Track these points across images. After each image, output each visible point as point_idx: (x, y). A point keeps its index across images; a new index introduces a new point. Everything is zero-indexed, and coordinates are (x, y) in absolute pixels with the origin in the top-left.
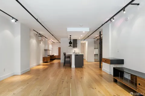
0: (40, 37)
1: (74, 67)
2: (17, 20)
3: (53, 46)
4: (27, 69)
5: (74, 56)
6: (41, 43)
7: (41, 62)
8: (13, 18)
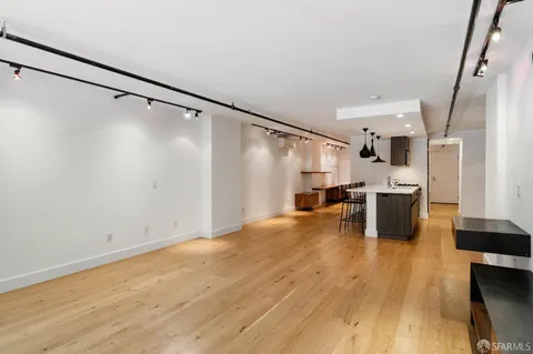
0: (282, 139)
1: (376, 236)
2: (200, 112)
3: (339, 159)
4: (235, 225)
5: (375, 197)
6: (287, 155)
7: (289, 207)
8: (188, 109)
